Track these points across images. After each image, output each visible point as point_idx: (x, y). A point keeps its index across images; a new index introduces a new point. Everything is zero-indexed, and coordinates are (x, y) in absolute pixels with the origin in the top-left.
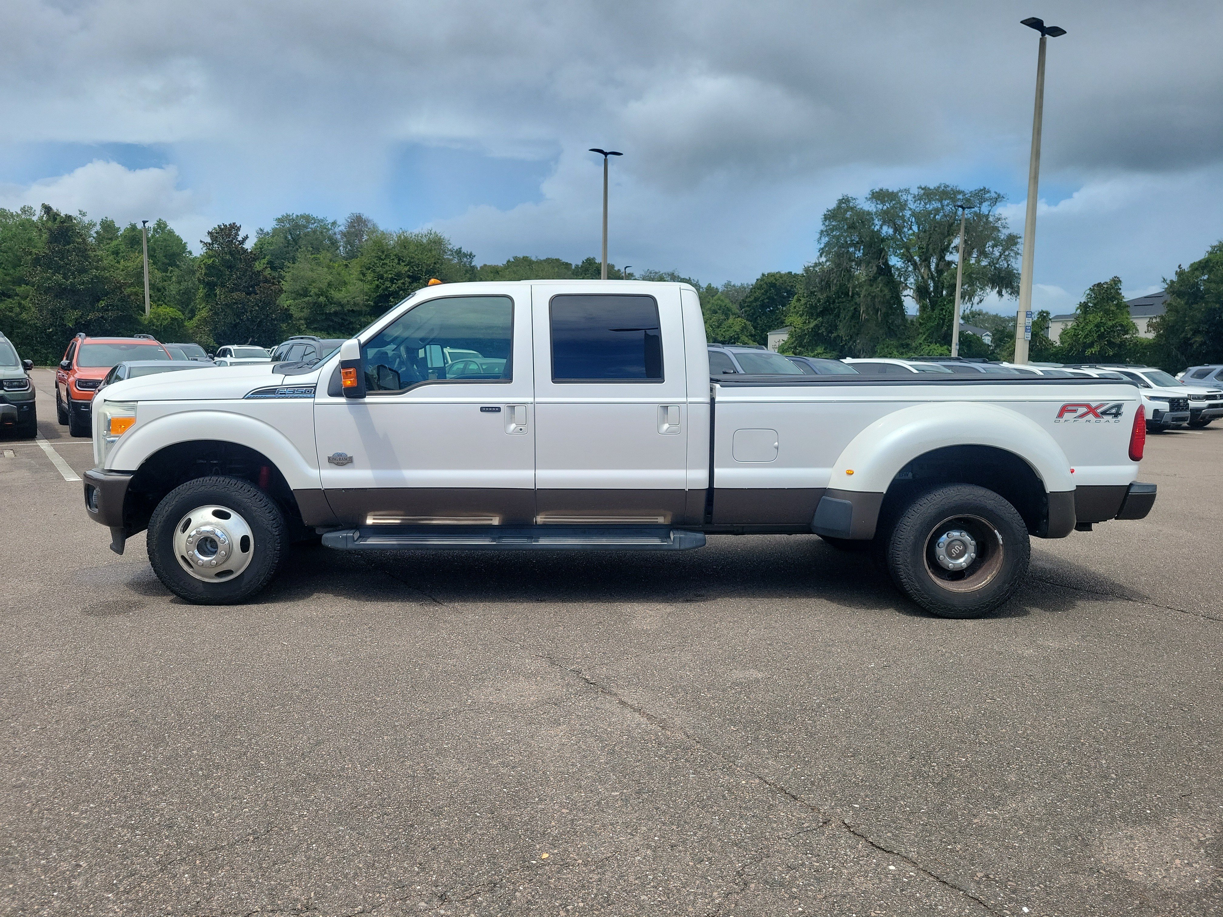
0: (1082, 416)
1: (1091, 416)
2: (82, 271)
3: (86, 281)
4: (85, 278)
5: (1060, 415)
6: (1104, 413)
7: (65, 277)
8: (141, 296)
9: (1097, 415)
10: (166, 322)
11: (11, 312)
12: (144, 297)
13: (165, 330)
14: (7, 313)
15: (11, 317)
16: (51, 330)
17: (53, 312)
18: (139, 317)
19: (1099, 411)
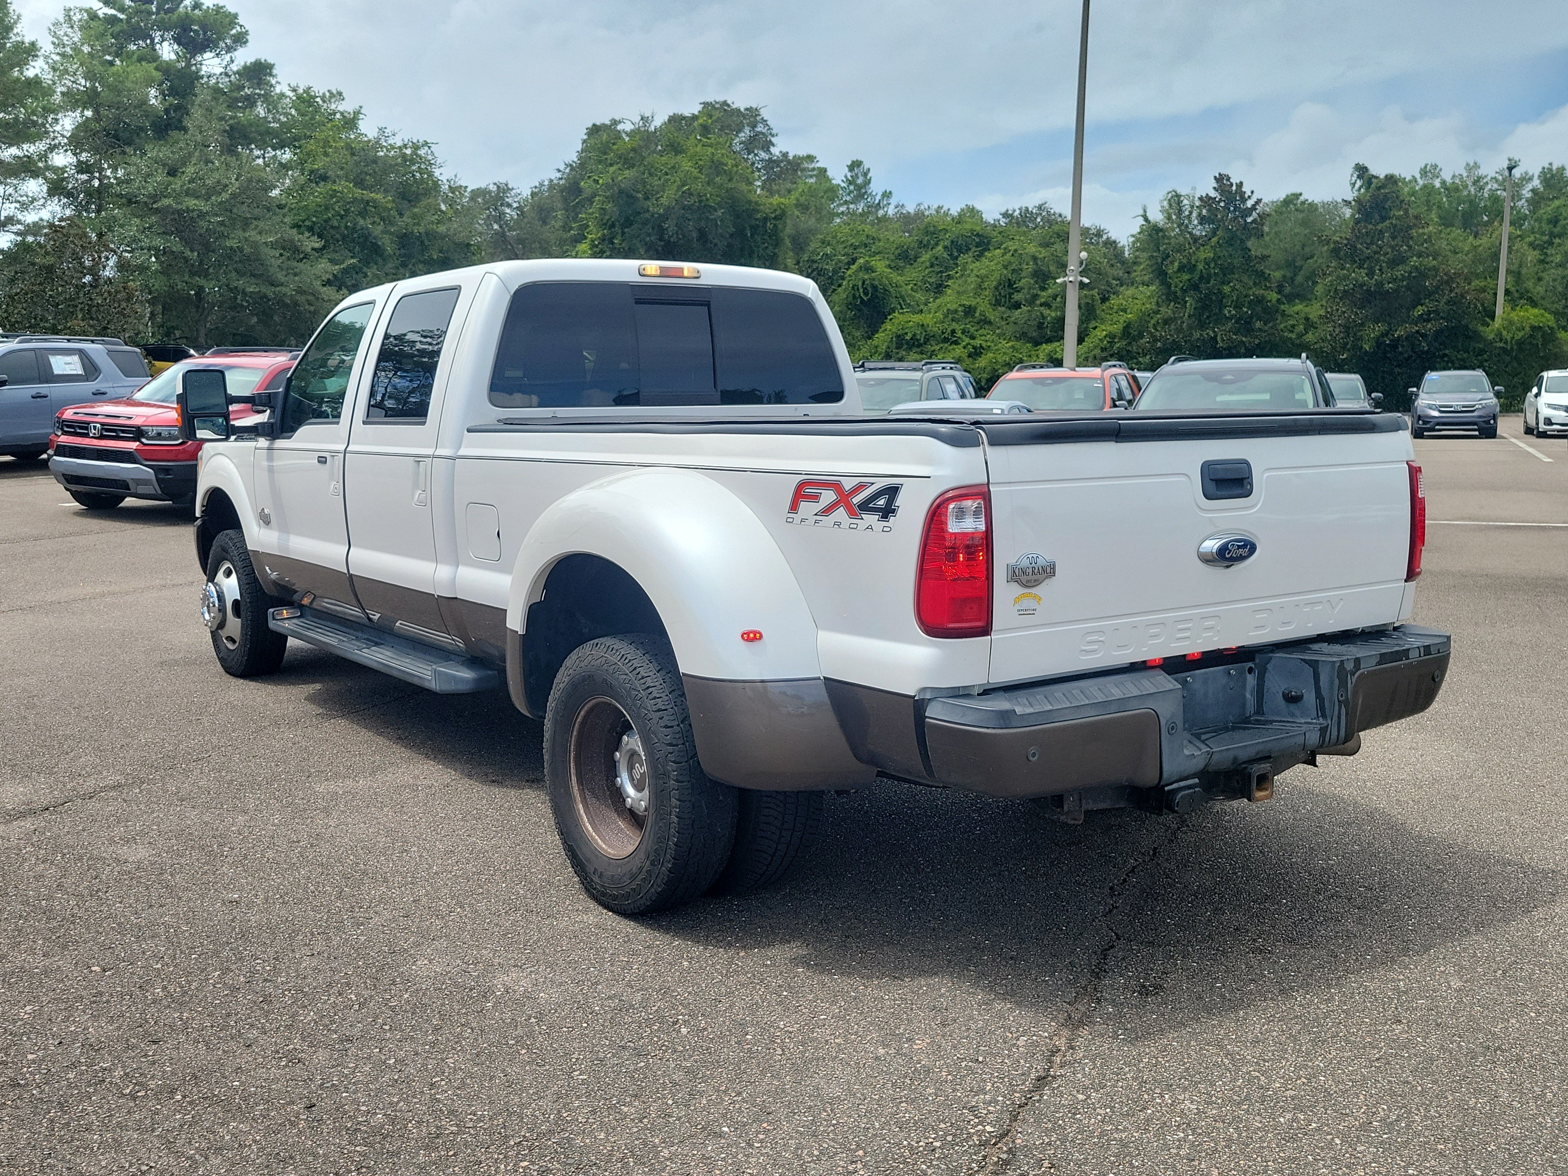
0: (828, 510)
1: (841, 513)
2: (1398, 261)
3: (1400, 277)
4: (1400, 271)
5: (794, 507)
6: (865, 507)
7: (1371, 274)
8: (1492, 292)
9: (852, 512)
10: (1521, 334)
11: (1292, 332)
12: (1495, 294)
13: (1521, 349)
14: (1286, 334)
15: (1290, 339)
16: (1345, 356)
17: (1347, 328)
18: (1481, 328)
19: (857, 500)
